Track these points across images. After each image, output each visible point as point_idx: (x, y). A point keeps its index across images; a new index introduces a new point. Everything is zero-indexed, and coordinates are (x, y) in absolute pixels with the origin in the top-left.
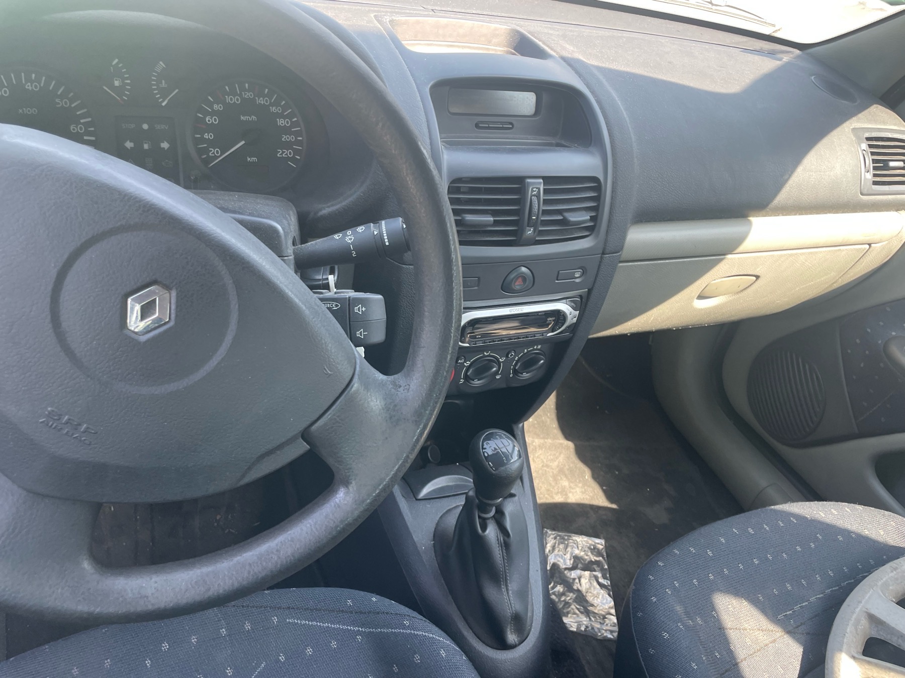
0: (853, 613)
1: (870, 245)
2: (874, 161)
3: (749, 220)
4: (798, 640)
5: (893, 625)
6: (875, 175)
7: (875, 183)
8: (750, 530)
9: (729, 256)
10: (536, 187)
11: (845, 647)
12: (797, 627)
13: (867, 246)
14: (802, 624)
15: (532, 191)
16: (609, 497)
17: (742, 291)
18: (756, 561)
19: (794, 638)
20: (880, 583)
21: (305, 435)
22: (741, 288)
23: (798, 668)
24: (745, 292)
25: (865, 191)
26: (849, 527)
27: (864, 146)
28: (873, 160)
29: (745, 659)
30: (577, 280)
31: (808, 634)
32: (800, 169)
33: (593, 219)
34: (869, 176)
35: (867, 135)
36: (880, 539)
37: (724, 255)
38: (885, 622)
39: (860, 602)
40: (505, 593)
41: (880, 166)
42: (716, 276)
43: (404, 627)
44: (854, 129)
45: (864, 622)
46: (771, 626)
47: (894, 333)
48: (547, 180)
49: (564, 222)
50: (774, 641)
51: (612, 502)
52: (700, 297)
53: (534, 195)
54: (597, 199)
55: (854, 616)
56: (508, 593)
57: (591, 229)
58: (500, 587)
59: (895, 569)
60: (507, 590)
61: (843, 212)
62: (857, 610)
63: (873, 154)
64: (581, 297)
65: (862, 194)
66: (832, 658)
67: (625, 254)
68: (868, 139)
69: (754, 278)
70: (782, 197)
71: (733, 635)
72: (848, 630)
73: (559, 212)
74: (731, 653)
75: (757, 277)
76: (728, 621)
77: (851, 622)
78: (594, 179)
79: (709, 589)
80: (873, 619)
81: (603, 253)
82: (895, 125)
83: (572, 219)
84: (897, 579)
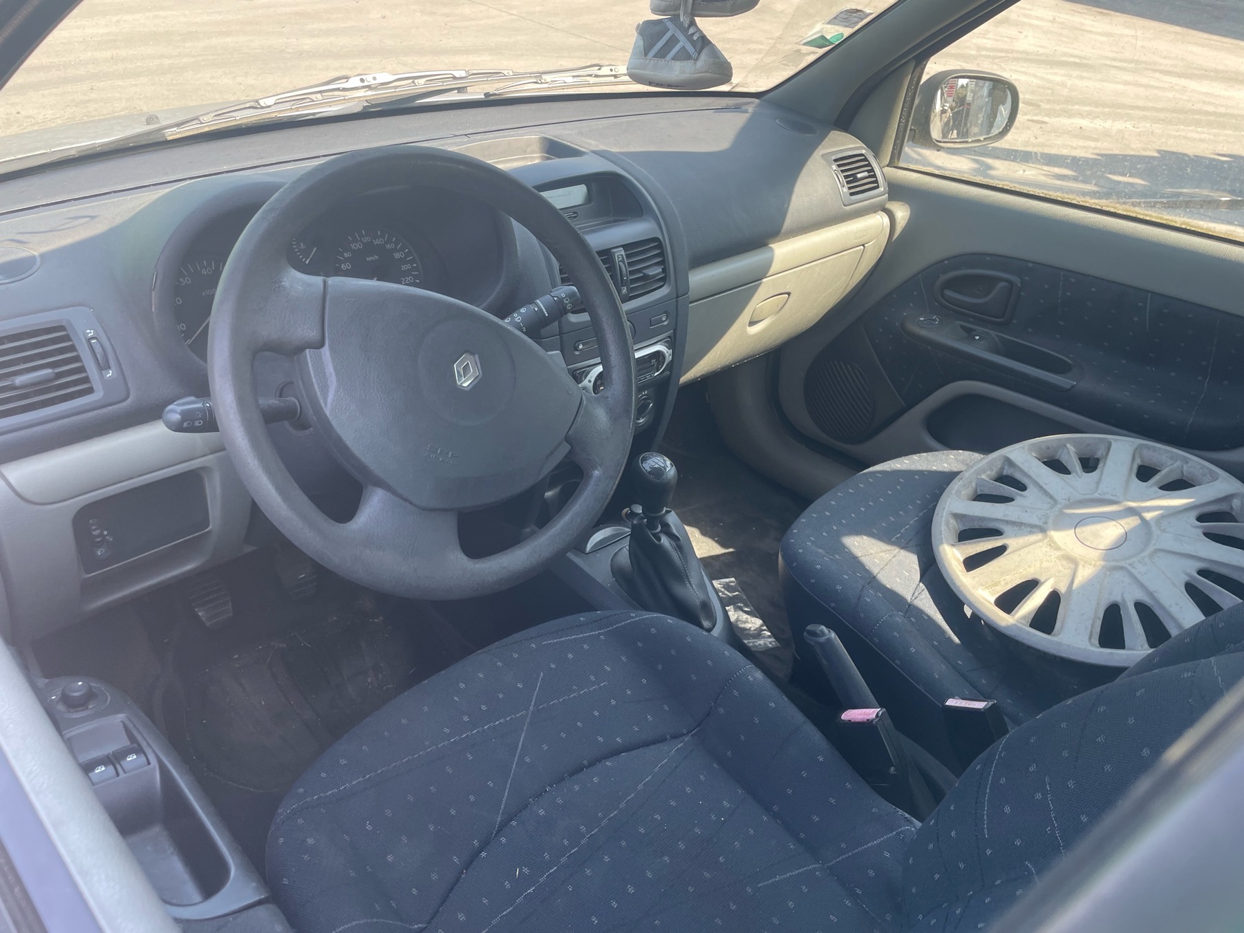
0: (942, 517)
1: (863, 245)
2: (846, 177)
3: (771, 248)
4: (911, 551)
5: (972, 514)
6: (850, 188)
7: (852, 194)
8: (851, 491)
9: (764, 280)
10: (620, 253)
11: (944, 540)
12: (908, 543)
13: (862, 247)
14: (910, 540)
15: (618, 258)
16: (723, 545)
17: (780, 310)
18: (863, 509)
19: (908, 550)
20: (953, 492)
21: (567, 439)
22: (780, 307)
23: (918, 568)
24: (783, 310)
25: (846, 203)
26: (920, 468)
27: (834, 167)
28: (844, 176)
29: (879, 573)
30: (666, 323)
31: (917, 545)
32: (794, 197)
33: (664, 270)
34: (845, 190)
35: (834, 157)
36: (946, 470)
37: (760, 279)
38: (966, 515)
39: (944, 509)
40: (690, 587)
41: (851, 179)
42: (760, 301)
43: (633, 617)
44: (822, 155)
45: (952, 521)
46: (889, 547)
47: (905, 314)
48: (625, 247)
49: (646, 277)
50: (894, 556)
51: (728, 548)
52: (752, 323)
53: (620, 261)
54: (662, 254)
55: (943, 519)
56: (692, 587)
57: (664, 280)
58: (684, 581)
59: (961, 479)
60: (690, 584)
61: (836, 224)
62: (944, 514)
63: (842, 171)
64: (669, 337)
65: (845, 205)
66: (938, 550)
67: (692, 294)
68: (836, 160)
69: (787, 295)
70: (788, 222)
71: (864, 560)
72: (943, 529)
73: (639, 271)
74: (868, 572)
75: (789, 294)
76: (858, 552)
77: (943, 524)
78: (655, 239)
79: (837, 537)
80: (957, 516)
81: (677, 297)
82: (852, 144)
83: (650, 274)
84: (965, 485)
